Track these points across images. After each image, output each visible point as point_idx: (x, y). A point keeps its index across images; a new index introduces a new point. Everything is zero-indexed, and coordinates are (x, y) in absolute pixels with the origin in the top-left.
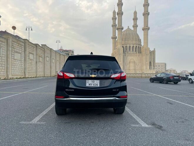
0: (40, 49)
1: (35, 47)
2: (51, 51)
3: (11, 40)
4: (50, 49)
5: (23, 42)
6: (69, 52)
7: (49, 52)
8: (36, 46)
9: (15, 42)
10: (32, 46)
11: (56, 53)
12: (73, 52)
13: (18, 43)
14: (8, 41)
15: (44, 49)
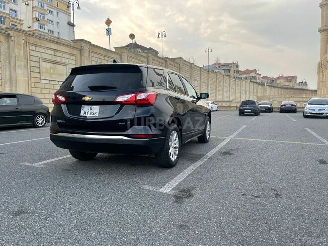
0: (173, 65)
1: (164, 62)
2: (192, 66)
3: (126, 55)
4: (190, 65)
5: (144, 57)
6: (231, 67)
7: (187, 68)
8: (166, 61)
9: (133, 58)
10: (159, 62)
11: (201, 70)
12: (237, 66)
13: (138, 60)
14: (123, 56)
15: (180, 65)
